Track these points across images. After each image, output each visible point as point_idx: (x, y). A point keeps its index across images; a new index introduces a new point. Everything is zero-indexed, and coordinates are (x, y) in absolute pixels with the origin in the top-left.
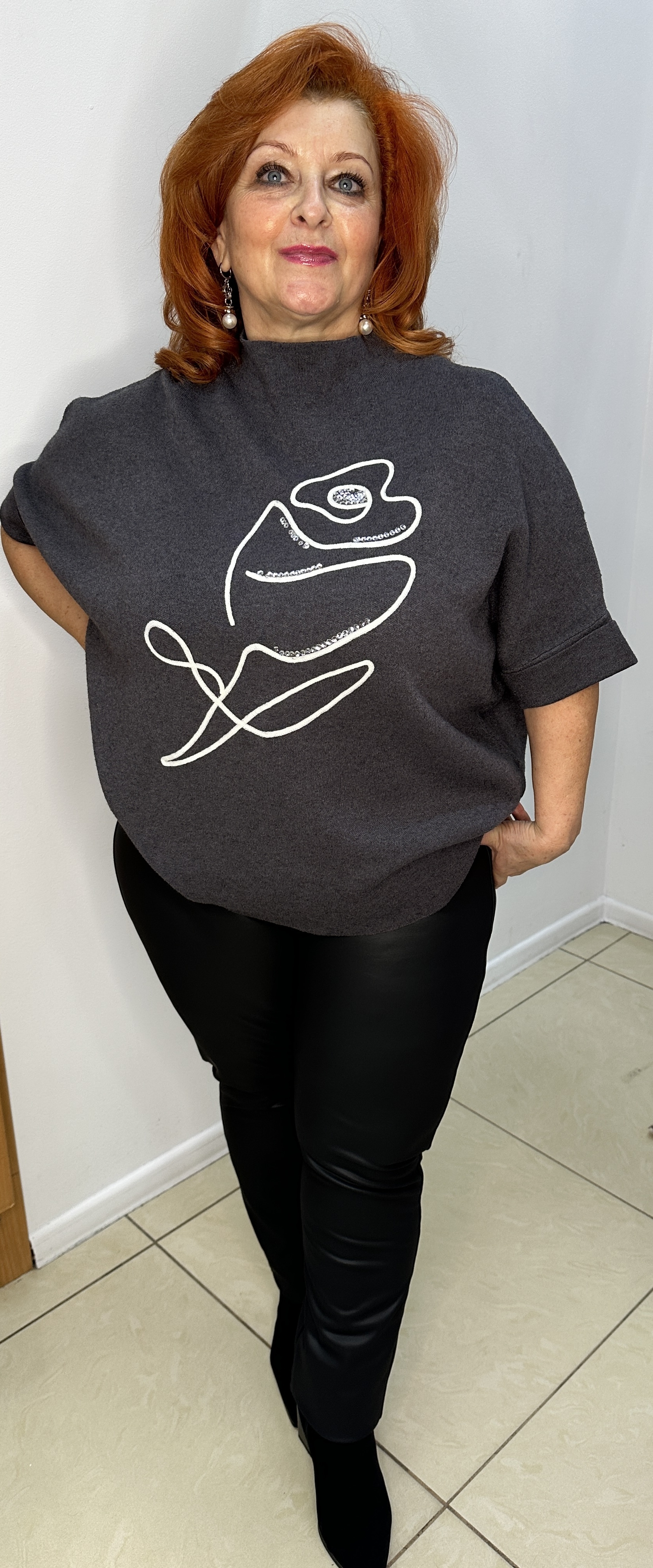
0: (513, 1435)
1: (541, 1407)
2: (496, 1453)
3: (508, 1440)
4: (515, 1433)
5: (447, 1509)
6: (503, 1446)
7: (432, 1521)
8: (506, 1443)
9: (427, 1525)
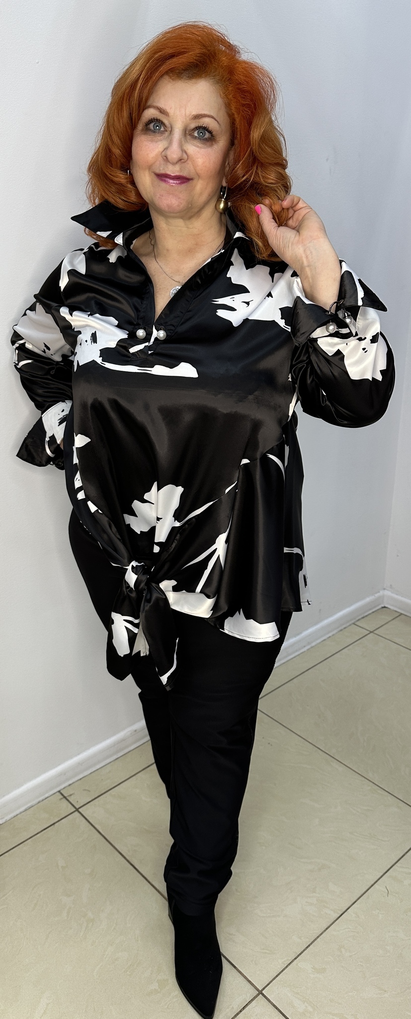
0: (307, 947)
1: (327, 929)
2: (295, 959)
3: (304, 950)
4: (309, 946)
5: (261, 995)
6: (300, 954)
7: (250, 1002)
8: (302, 952)
9: (247, 1005)
